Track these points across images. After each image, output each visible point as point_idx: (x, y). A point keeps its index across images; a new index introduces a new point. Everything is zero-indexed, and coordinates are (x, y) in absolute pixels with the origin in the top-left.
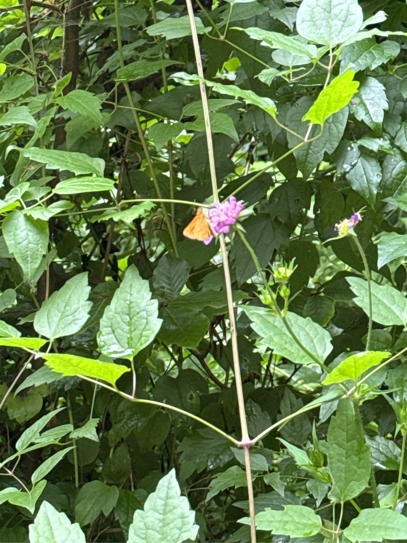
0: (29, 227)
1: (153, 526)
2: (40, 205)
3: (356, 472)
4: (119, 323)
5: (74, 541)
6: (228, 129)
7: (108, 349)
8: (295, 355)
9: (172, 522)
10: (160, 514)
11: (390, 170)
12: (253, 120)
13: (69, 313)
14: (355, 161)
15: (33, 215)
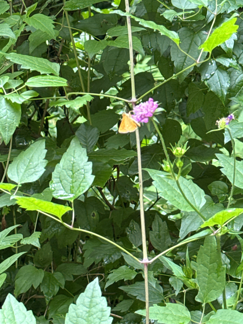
0: (8, 107)
1: (82, 315)
2: (15, 93)
3: (215, 284)
4: (65, 176)
5: (28, 323)
6: (137, 47)
7: (57, 193)
8: (181, 205)
9: (95, 314)
10: (87, 307)
11: (235, 80)
12: (149, 40)
13: (32, 167)
14: (214, 72)
15: (11, 100)
